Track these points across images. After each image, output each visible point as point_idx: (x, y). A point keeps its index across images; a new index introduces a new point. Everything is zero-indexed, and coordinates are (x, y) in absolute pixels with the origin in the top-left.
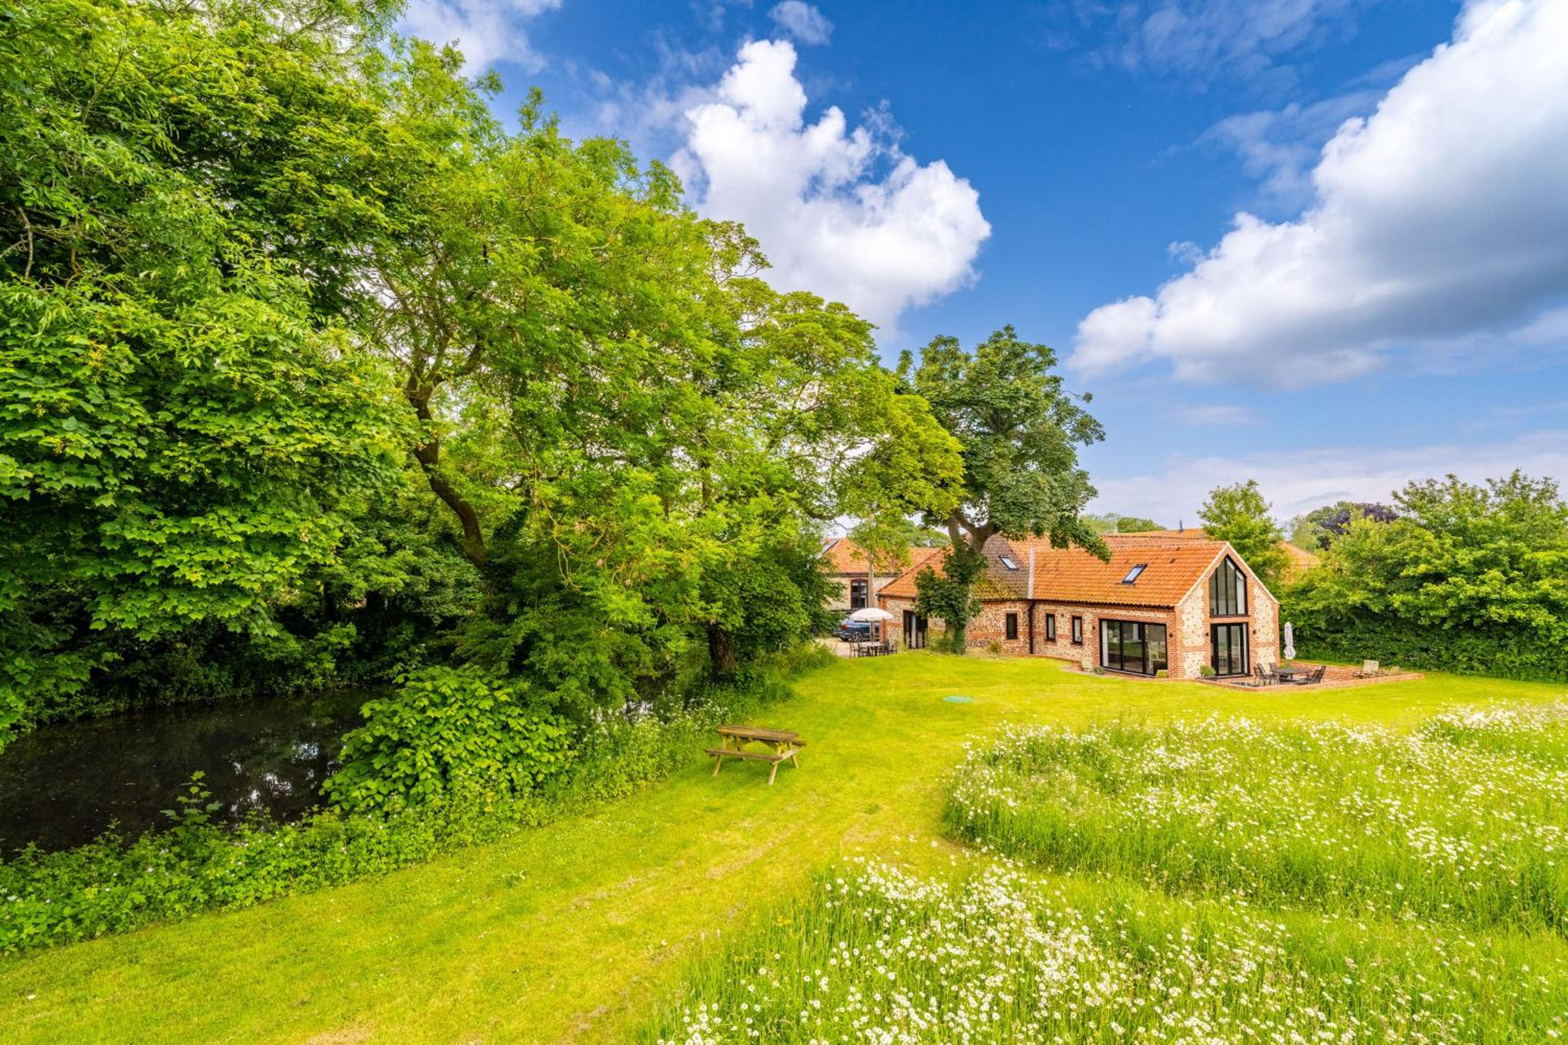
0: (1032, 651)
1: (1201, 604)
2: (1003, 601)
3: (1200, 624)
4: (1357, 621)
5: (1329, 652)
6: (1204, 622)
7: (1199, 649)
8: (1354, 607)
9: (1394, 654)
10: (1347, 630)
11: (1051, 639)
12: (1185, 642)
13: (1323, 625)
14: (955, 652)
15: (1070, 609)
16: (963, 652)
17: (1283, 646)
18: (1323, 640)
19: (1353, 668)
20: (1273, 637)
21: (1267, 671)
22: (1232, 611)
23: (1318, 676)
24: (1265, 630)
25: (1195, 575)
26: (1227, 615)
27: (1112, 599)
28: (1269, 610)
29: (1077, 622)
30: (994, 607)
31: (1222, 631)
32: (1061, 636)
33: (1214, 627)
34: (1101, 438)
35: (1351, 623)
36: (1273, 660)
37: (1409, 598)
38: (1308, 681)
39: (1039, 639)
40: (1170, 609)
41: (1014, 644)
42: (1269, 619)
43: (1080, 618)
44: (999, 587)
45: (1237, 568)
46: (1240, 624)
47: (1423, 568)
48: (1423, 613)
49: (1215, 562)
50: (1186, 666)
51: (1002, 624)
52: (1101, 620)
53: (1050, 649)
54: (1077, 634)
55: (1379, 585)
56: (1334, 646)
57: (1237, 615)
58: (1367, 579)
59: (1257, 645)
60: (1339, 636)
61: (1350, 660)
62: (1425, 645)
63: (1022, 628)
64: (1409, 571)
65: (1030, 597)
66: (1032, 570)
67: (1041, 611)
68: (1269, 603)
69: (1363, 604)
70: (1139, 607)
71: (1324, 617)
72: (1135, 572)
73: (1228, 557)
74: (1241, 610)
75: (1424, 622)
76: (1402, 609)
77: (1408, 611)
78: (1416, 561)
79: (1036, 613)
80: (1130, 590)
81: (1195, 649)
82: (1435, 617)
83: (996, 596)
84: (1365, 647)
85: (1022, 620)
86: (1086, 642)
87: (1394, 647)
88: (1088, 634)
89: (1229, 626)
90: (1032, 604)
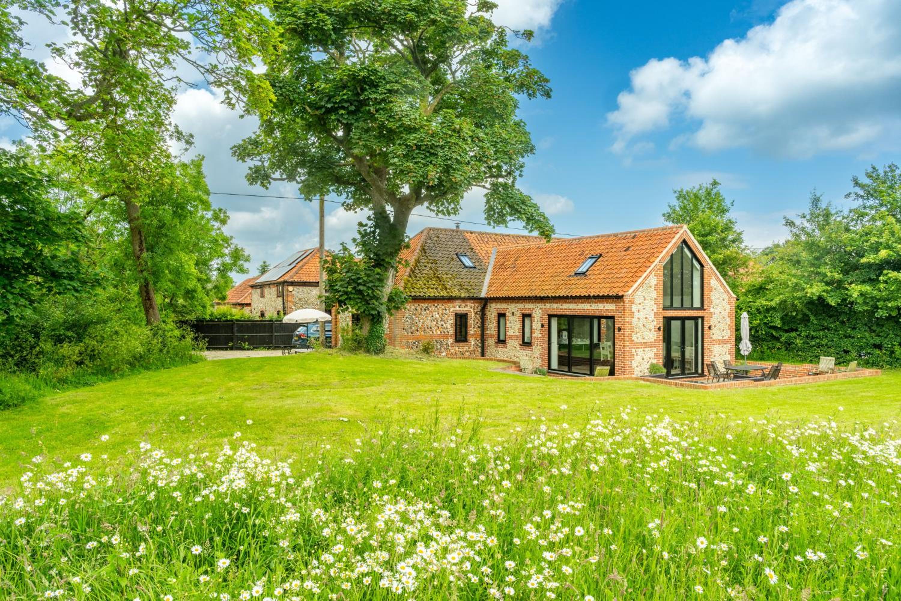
0: (483, 354)
1: (654, 294)
2: (451, 299)
3: (652, 317)
4: (812, 318)
5: (783, 352)
6: (656, 314)
7: (649, 345)
8: (811, 302)
9: (846, 352)
10: (801, 328)
11: (501, 342)
12: (634, 338)
13: (778, 323)
14: (368, 351)
15: (521, 306)
16: (379, 351)
17: (739, 339)
18: (777, 339)
19: (808, 366)
20: (729, 334)
21: (722, 369)
22: (687, 304)
23: (775, 373)
24: (721, 326)
25: (648, 261)
26: (682, 308)
27: (562, 292)
28: (725, 303)
29: (527, 321)
30: (440, 306)
31: (676, 325)
32: (511, 337)
33: (668, 320)
34: (548, 94)
35: (805, 320)
36: (728, 357)
37: (867, 288)
38: (764, 377)
39: (491, 342)
40: (618, 298)
41: (463, 347)
42: (725, 314)
43: (529, 316)
44: (449, 284)
45: (694, 255)
46: (695, 319)
47: (883, 253)
48: (880, 304)
49: (671, 247)
50: (634, 364)
51: (449, 325)
52: (550, 316)
53: (501, 353)
54: (527, 335)
55: (837, 276)
56: (788, 345)
57: (692, 308)
58: (824, 269)
59: (712, 342)
60: (793, 334)
61: (804, 360)
62: (878, 341)
63: (473, 330)
64: (869, 259)
65: (483, 295)
66: (490, 269)
67: (493, 309)
68: (726, 297)
69: (820, 298)
70: (587, 298)
71: (779, 315)
72: (589, 262)
73: (684, 242)
74: (697, 303)
75: (882, 313)
76: (860, 301)
77: (866, 303)
78: (876, 249)
79: (488, 313)
80: (582, 281)
81: (645, 345)
82: (892, 309)
83: (444, 293)
84: (819, 346)
85: (473, 321)
86: (535, 342)
87: (846, 344)
88: (537, 334)
89: (683, 320)
90: (485, 302)
